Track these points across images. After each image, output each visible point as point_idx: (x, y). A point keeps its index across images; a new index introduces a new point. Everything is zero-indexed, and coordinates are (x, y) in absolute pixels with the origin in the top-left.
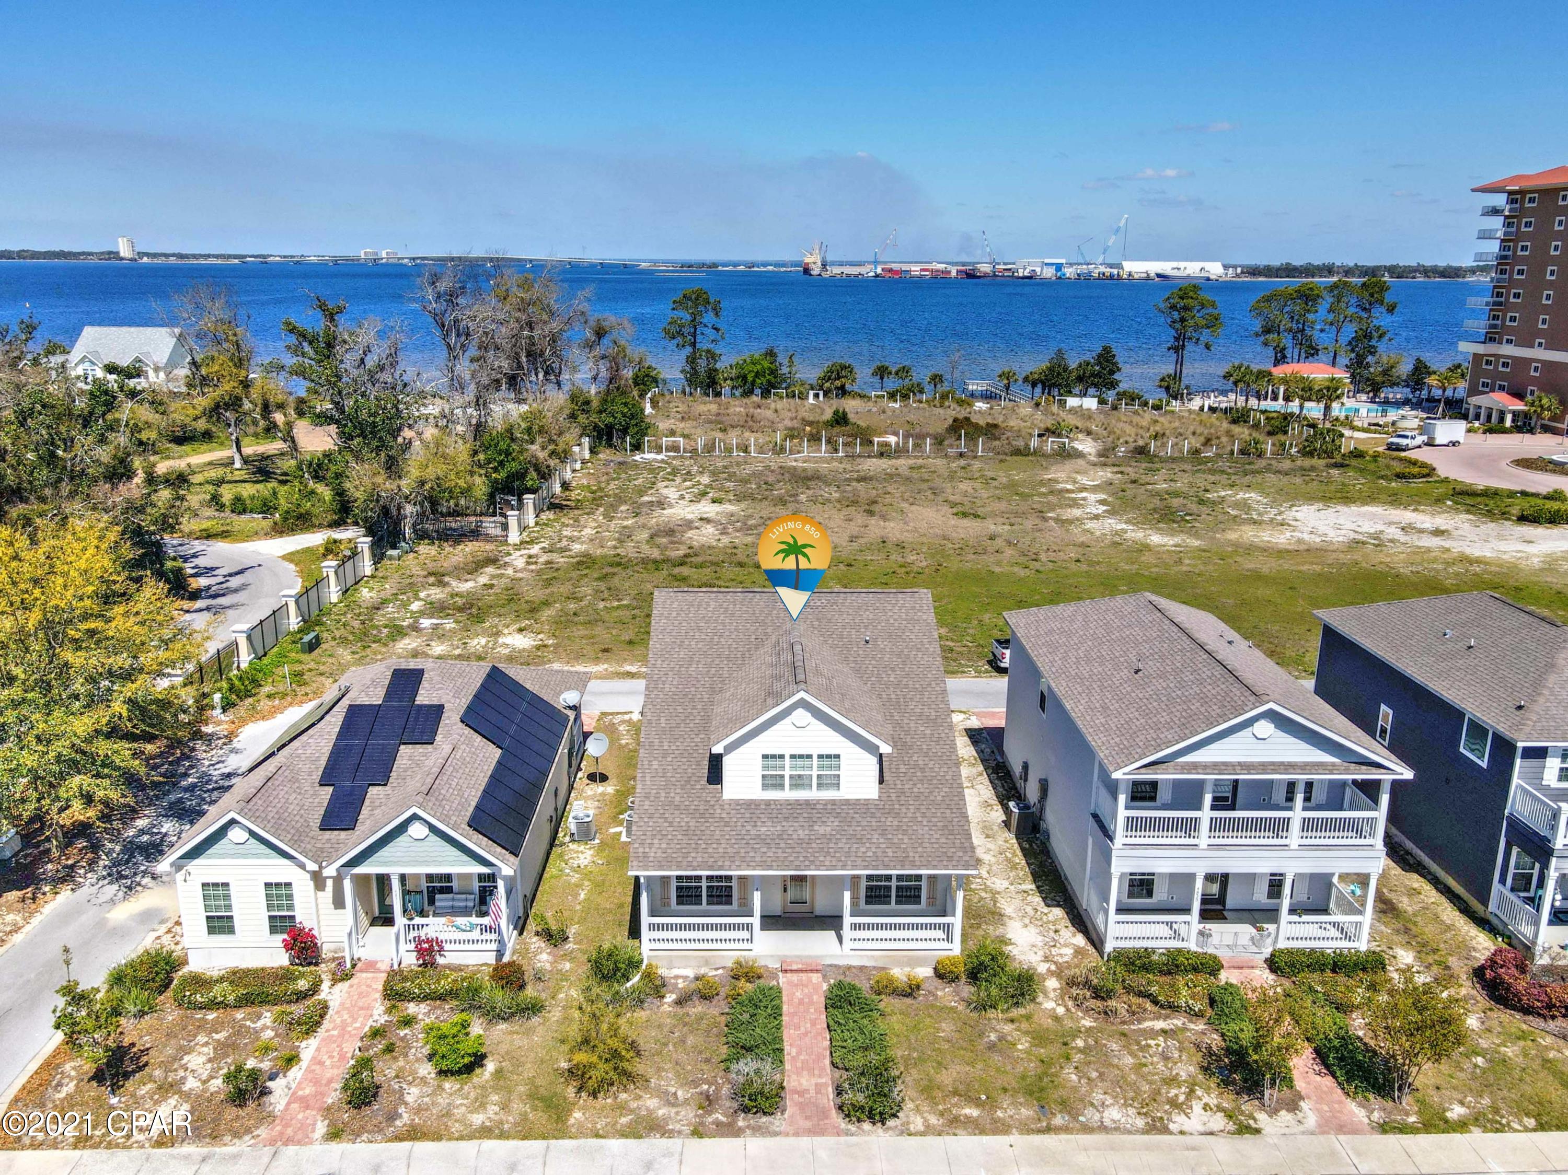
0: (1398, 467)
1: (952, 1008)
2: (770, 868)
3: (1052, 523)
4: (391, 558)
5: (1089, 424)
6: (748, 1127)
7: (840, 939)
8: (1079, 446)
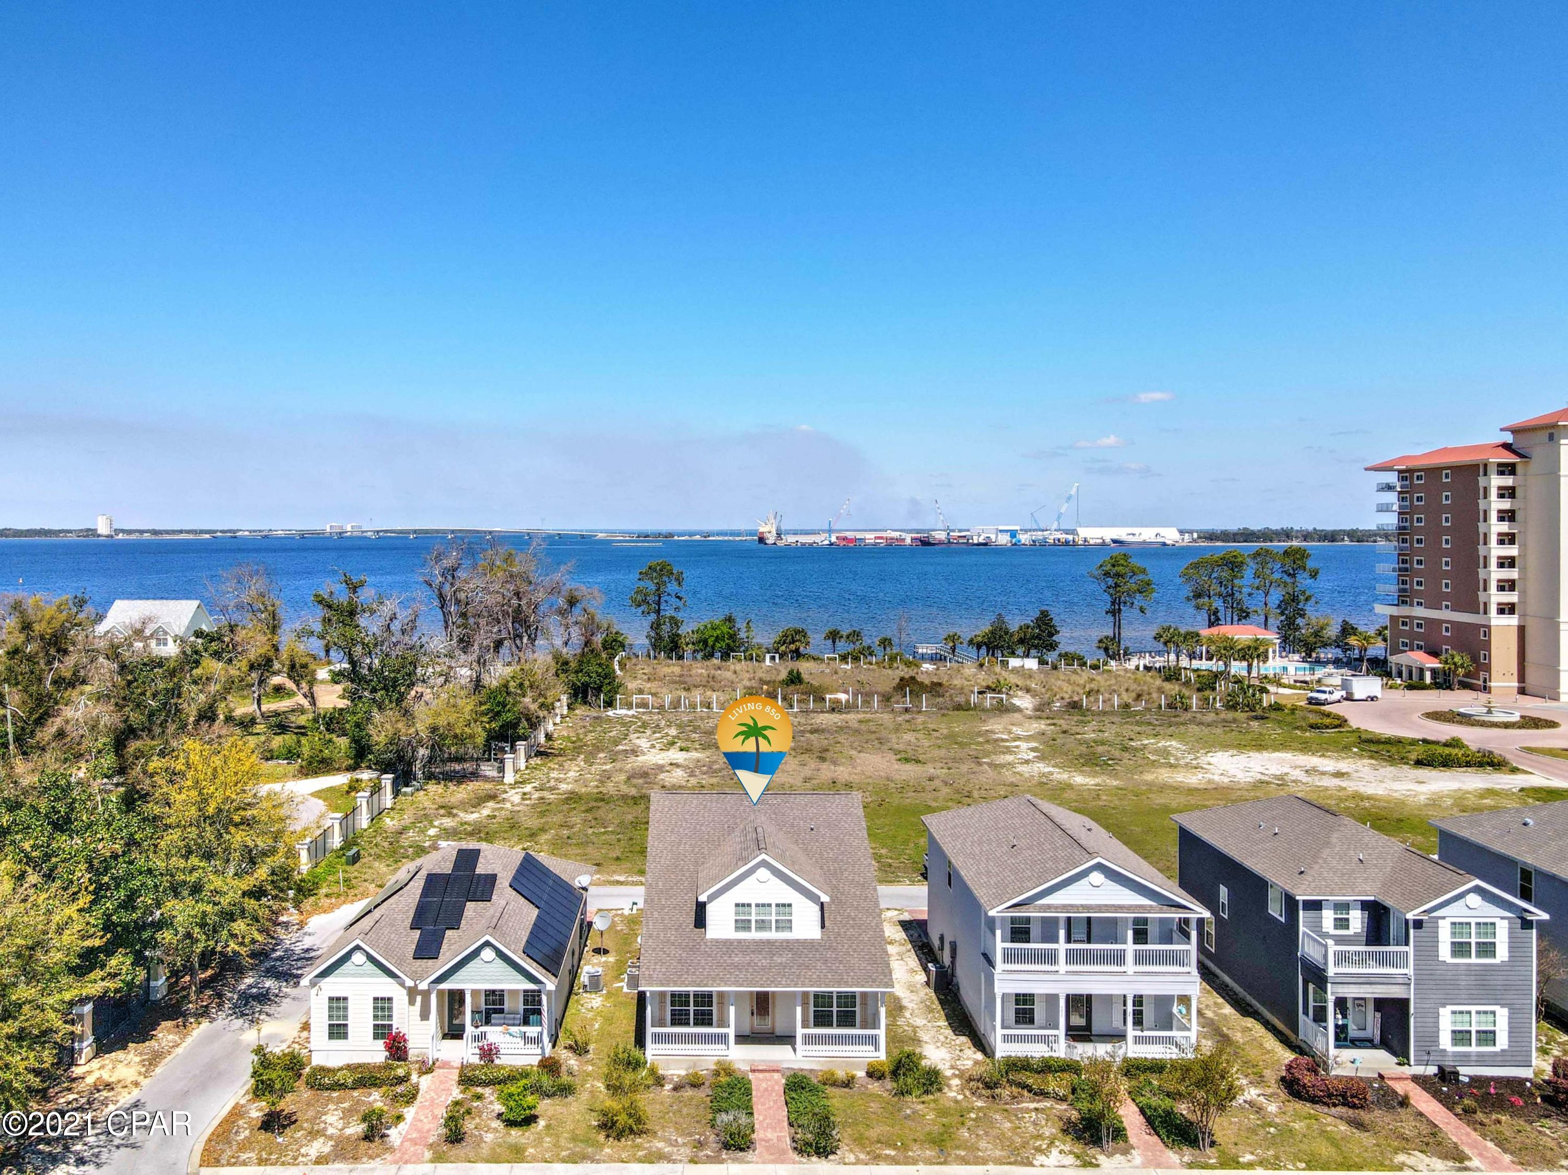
0: (1313, 719)
1: (880, 1096)
2: (742, 985)
3: (986, 767)
4: (405, 794)
5: (1028, 683)
6: (730, 1158)
7: (795, 1050)
8: (1016, 702)
